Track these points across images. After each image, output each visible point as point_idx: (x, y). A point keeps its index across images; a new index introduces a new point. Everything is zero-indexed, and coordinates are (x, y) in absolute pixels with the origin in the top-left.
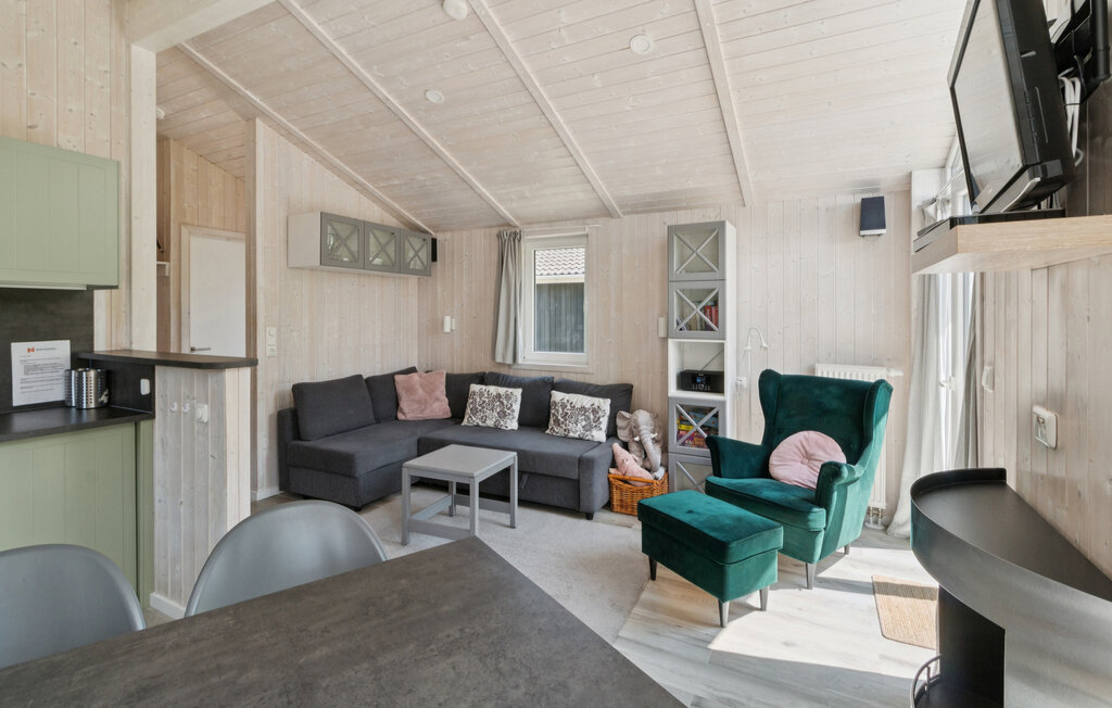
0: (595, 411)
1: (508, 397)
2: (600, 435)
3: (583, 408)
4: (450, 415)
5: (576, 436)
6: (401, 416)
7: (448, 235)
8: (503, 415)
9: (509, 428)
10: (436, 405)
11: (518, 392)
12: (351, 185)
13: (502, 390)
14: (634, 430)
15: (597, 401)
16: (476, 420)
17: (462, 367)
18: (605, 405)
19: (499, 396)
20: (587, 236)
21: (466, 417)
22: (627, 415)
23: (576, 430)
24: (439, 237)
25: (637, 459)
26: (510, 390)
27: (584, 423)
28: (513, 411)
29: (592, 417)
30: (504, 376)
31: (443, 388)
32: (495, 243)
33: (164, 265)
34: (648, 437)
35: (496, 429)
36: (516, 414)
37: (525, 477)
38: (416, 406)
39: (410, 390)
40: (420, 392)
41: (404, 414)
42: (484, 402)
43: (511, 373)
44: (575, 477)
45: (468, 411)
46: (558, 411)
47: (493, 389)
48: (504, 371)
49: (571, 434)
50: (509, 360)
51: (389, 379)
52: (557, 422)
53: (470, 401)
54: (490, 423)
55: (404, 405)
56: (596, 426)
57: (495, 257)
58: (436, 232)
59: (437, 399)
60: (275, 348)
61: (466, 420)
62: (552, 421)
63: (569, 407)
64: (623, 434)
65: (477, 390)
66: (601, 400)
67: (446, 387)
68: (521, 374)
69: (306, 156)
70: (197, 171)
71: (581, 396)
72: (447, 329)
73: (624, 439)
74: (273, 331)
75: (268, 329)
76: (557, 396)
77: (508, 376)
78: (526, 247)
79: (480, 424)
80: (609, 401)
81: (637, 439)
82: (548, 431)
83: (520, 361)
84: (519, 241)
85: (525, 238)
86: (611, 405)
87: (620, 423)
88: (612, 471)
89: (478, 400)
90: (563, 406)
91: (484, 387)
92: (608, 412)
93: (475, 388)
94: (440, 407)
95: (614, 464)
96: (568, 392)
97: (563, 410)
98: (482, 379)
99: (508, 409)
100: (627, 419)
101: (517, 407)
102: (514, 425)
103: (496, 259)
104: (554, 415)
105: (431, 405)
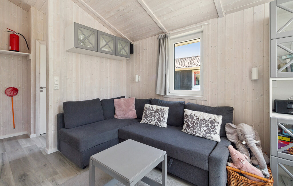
0: (212, 122)
1: (162, 111)
2: (216, 137)
3: (204, 120)
4: (136, 117)
5: (201, 135)
6: (116, 117)
7: (138, 42)
8: (159, 120)
9: (163, 126)
10: (130, 112)
11: (167, 109)
12: (97, 19)
13: (159, 107)
14: (241, 136)
15: (213, 116)
16: (147, 121)
17: (142, 96)
18: (219, 119)
19: (157, 110)
20: (202, 32)
21: (143, 119)
22: (233, 126)
23: (201, 132)
24: (134, 43)
25: (247, 158)
26: (163, 107)
27: (205, 129)
28: (164, 118)
29: (210, 125)
30: (160, 100)
31: (134, 105)
32: (157, 42)
33: (29, 55)
34: (253, 143)
35: (156, 126)
36: (166, 120)
37: (171, 161)
38: (121, 113)
39: (120, 105)
40: (124, 106)
41: (117, 116)
42: (151, 112)
43: (164, 99)
44: (206, 168)
45: (143, 116)
46: (189, 120)
47: (155, 107)
48: (160, 98)
49: (197, 134)
50: (163, 94)
51: (112, 101)
52: (188, 126)
53: (145, 112)
54: (153, 123)
55: (117, 112)
56: (213, 131)
57: (157, 48)
58: (133, 41)
59: (131, 110)
60: (58, 86)
61: (142, 121)
62: (185, 125)
63: (195, 118)
64: (231, 138)
65: (148, 107)
66: (216, 116)
67: (135, 105)
68: (168, 100)
69: (74, 4)
70: (43, 20)
71: (202, 113)
72: (137, 80)
73: (232, 141)
74: (57, 78)
75: (54, 77)
76: (188, 112)
77: (162, 101)
78: (170, 43)
79: (149, 123)
80: (221, 117)
81: (244, 143)
82: (183, 130)
83: (168, 94)
84: (167, 39)
85: (170, 37)
86: (222, 119)
87: (227, 129)
88: (230, 164)
89: (148, 111)
90: (192, 118)
91: (151, 105)
92: (220, 123)
93: (147, 106)
94: (132, 114)
95: (230, 160)
96: (194, 110)
97: (192, 120)
98: (150, 102)
99: (162, 117)
100: (233, 128)
101: (166, 116)
102: (165, 125)
103: (157, 49)
104: (186, 122)
105: (128, 112)
